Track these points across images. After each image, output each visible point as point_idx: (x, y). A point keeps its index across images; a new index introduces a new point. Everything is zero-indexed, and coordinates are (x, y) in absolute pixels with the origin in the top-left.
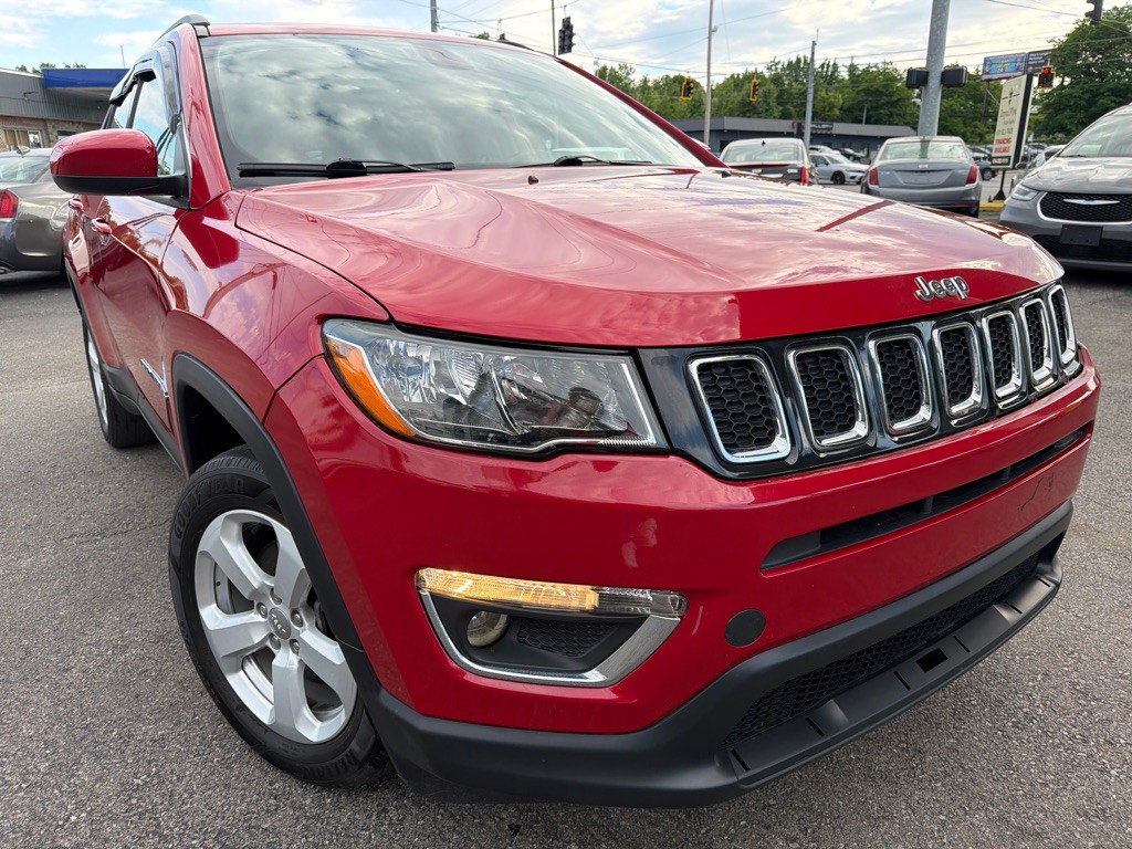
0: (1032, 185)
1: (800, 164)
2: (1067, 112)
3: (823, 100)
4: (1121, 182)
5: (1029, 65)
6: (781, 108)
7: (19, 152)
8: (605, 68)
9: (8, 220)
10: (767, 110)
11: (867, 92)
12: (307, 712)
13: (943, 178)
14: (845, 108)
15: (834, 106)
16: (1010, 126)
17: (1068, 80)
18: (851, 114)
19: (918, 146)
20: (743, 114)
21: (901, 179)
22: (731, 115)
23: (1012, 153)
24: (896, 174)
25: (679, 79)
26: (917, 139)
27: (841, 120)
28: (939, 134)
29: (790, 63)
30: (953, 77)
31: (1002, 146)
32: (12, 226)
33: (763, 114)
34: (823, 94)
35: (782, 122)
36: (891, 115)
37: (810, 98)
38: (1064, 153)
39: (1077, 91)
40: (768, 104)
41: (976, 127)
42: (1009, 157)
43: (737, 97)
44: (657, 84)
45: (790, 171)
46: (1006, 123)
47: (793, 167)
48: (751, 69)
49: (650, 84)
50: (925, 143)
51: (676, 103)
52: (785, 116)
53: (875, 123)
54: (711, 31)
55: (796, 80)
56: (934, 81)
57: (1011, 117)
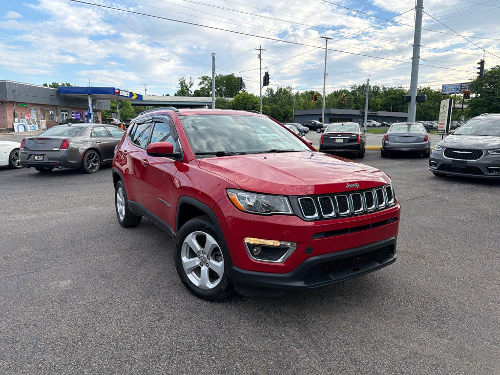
0: (441, 145)
1: (357, 133)
3: (373, 101)
5: (462, 89)
6: (355, 105)
7: (68, 125)
8: (281, 88)
9: (65, 150)
10: (349, 106)
11: (392, 98)
12: (209, 281)
13: (414, 139)
14: (383, 105)
15: (378, 104)
16: (444, 118)
17: (479, 95)
18: (386, 108)
20: (339, 108)
21: (398, 139)
22: (334, 108)
24: (396, 137)
25: (312, 93)
26: (406, 123)
27: (381, 110)
28: (417, 121)
29: (360, 86)
31: (441, 126)
32: (66, 152)
33: (348, 107)
34: (374, 99)
35: (356, 110)
37: (367, 101)
38: (455, 133)
39: (483, 100)
40: (350, 103)
42: (444, 130)
43: (336, 100)
44: (302, 95)
45: (353, 136)
47: (354, 134)
48: (343, 89)
49: (299, 94)
50: (409, 125)
51: (310, 103)
52: (357, 108)
53: (396, 111)
54: (325, 75)
55: (362, 94)
56: (413, 100)
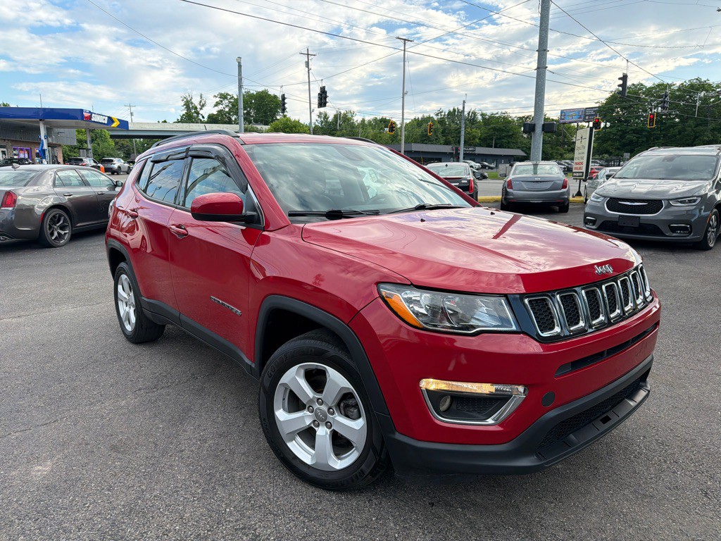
0: (601, 193)
1: (468, 177)
2: (609, 142)
3: (469, 134)
4: (648, 193)
5: (586, 115)
6: (444, 138)
7: (13, 167)
8: (339, 113)
9: (11, 209)
10: (436, 139)
11: (494, 129)
12: (333, 455)
13: (548, 185)
14: (482, 138)
15: (476, 137)
16: (582, 155)
17: (608, 124)
18: (485, 142)
19: (532, 167)
20: (423, 142)
21: (525, 186)
22: (415, 142)
23: (584, 170)
24: (523, 183)
25: (385, 122)
26: (530, 163)
27: (480, 145)
28: (542, 160)
29: (450, 112)
30: (549, 127)
31: (578, 166)
32: (12, 212)
33: (434, 142)
34: (469, 130)
35: (447, 147)
36: (509, 143)
37: (463, 133)
38: (616, 176)
39: (614, 130)
40: (437, 136)
41: (558, 150)
42: (583, 173)
43: (419, 131)
44: (370, 122)
45: (463, 181)
46: (579, 154)
47: (464, 179)
48: (426, 115)
49: (366, 122)
50: (536, 165)
51: (382, 134)
52: (447, 143)
53: (500, 147)
54: (404, 94)
55: (453, 122)
56: (539, 129)
57: (583, 151)
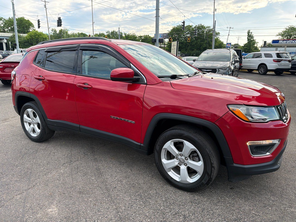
5: (164, 36)
12: (188, 177)
16: (174, 52)
29: (112, 32)
38: (198, 60)
